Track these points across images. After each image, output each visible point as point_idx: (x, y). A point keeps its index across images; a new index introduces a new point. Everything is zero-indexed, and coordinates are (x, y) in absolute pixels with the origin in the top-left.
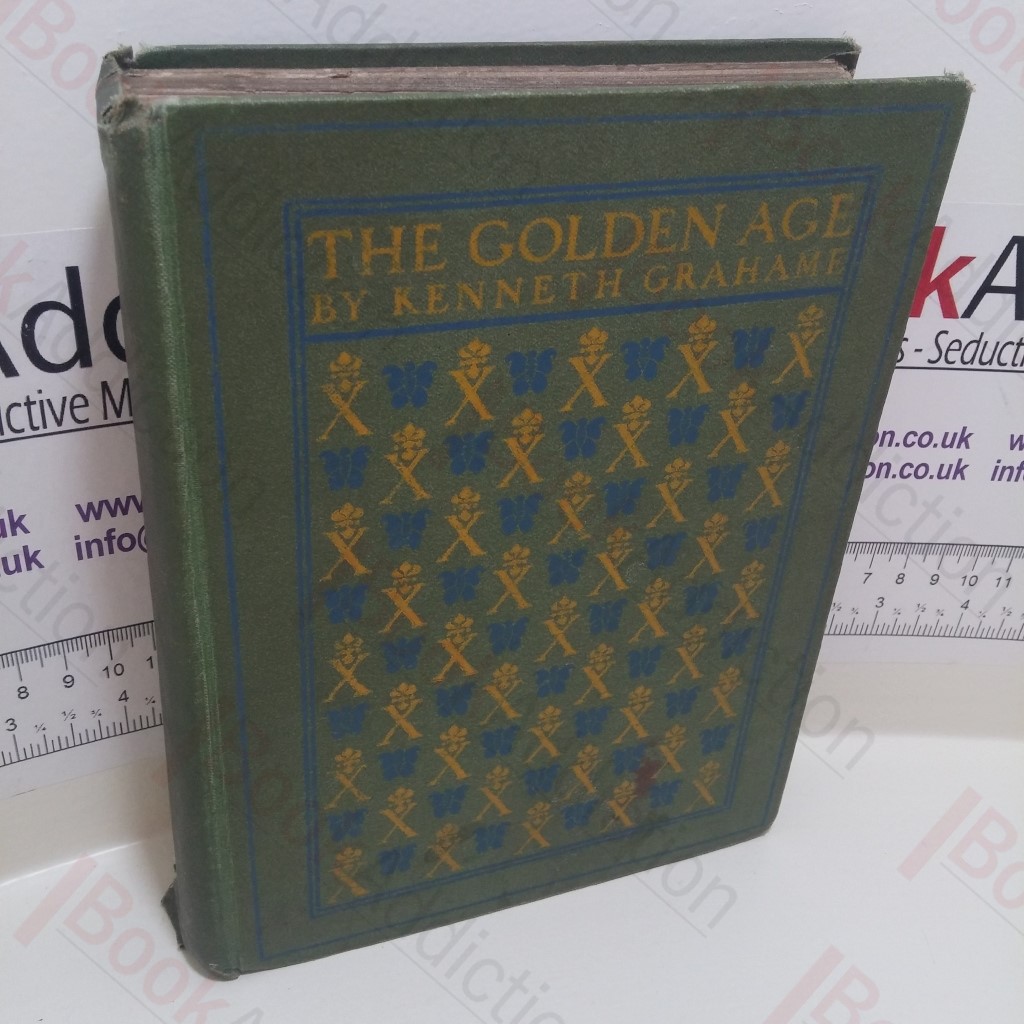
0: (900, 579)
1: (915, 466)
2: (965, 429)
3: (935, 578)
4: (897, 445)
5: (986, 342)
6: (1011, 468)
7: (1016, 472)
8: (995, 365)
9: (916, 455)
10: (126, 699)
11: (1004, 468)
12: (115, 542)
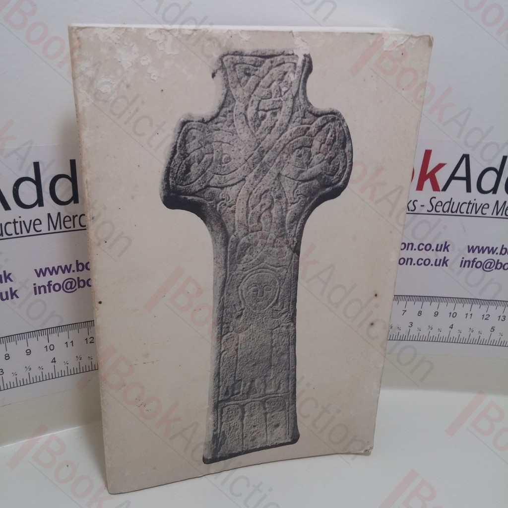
0: (420, 313)
1: (424, 260)
2: (446, 243)
3: (436, 313)
4: (415, 249)
5: (454, 203)
6: (469, 261)
7: (471, 263)
8: (458, 213)
9: (424, 255)
10: (55, 362)
11: (466, 261)
12: (52, 287)
